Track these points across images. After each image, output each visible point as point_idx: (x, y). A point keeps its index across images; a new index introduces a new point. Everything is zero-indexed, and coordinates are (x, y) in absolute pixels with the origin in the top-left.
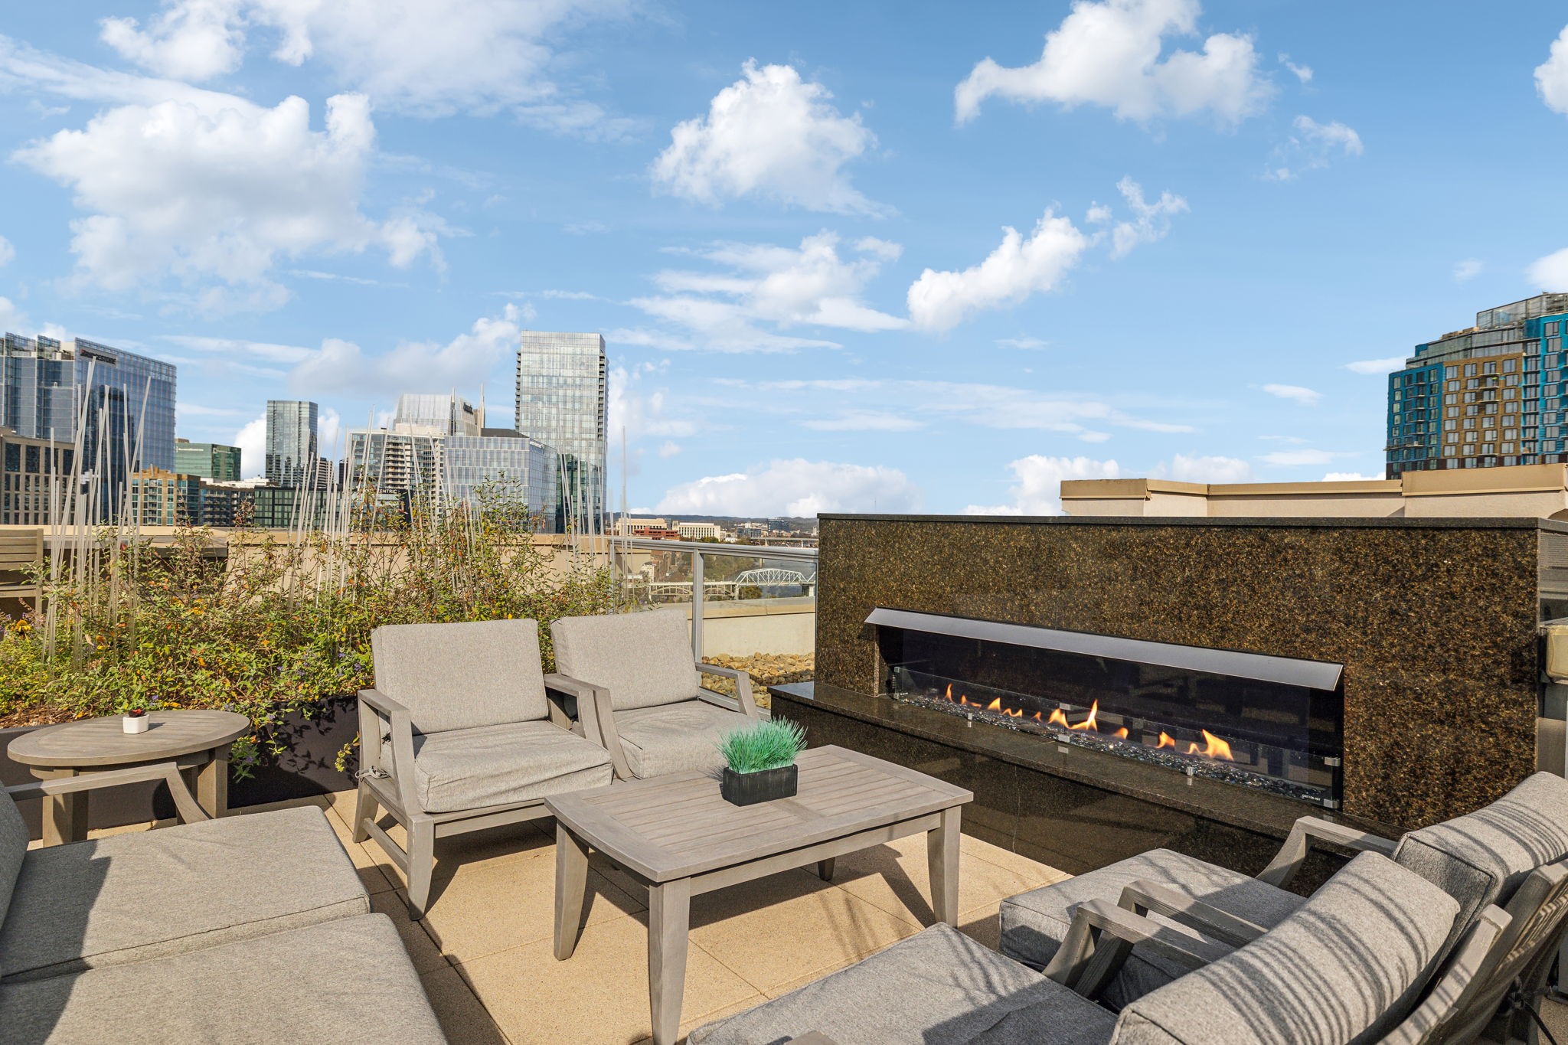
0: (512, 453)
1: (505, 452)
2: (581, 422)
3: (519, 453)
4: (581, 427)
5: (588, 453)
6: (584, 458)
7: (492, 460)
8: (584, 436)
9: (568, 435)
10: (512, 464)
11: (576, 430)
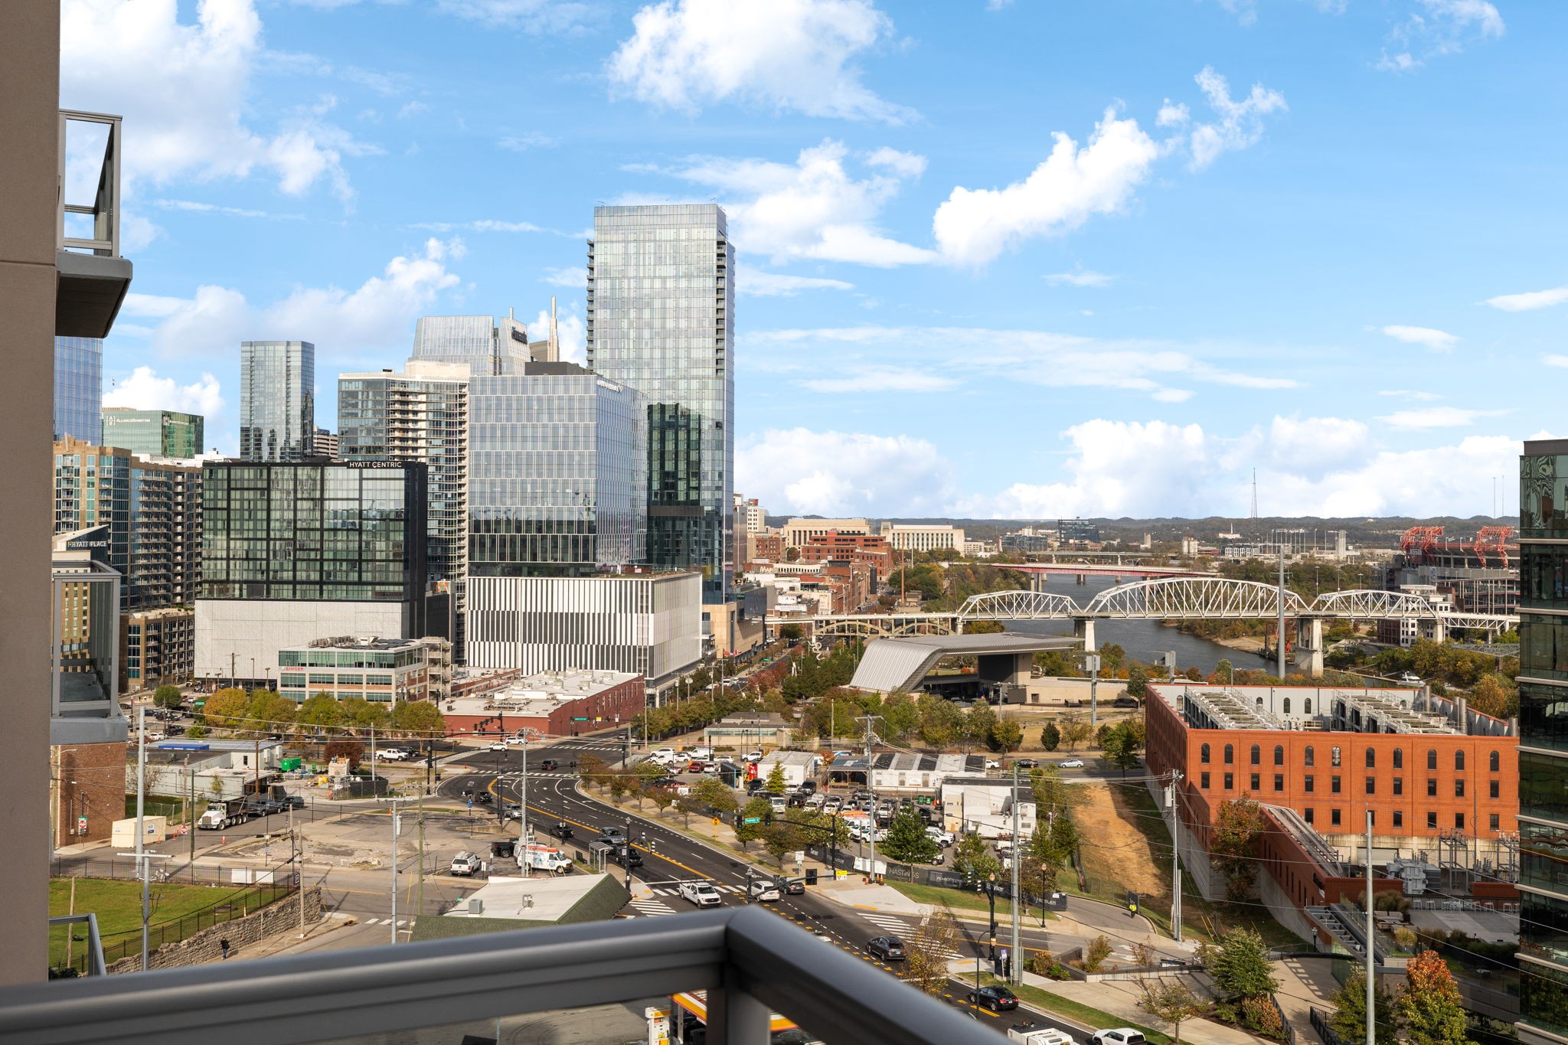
0: (571, 399)
1: (560, 398)
2: (689, 349)
3: (581, 399)
4: (689, 358)
5: (700, 399)
6: (694, 407)
7: (540, 412)
8: (694, 372)
9: (669, 373)
10: (571, 418)
11: (683, 364)
